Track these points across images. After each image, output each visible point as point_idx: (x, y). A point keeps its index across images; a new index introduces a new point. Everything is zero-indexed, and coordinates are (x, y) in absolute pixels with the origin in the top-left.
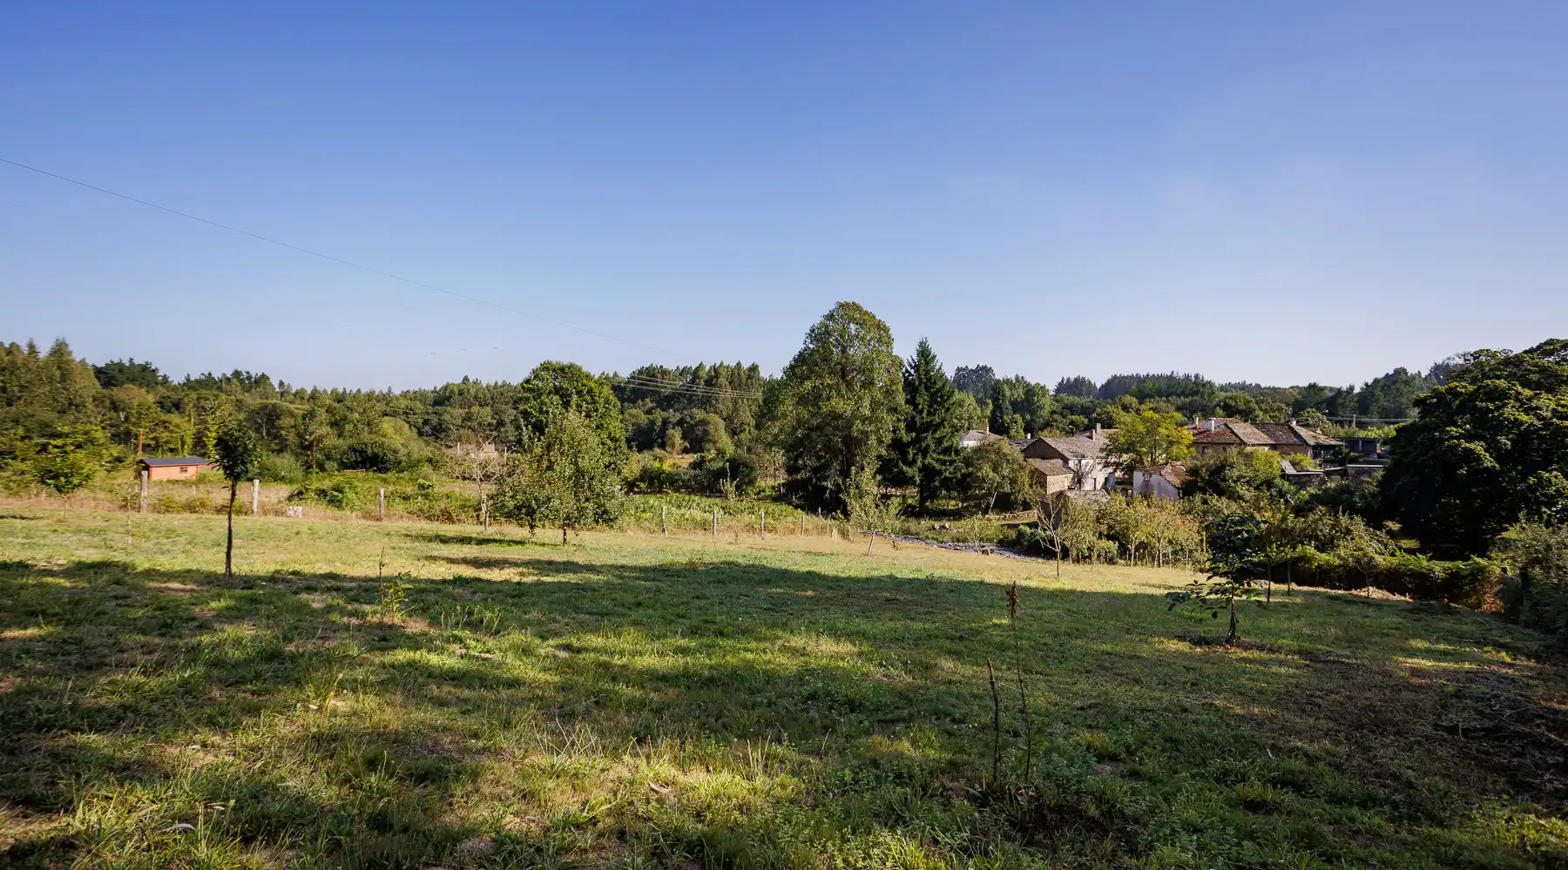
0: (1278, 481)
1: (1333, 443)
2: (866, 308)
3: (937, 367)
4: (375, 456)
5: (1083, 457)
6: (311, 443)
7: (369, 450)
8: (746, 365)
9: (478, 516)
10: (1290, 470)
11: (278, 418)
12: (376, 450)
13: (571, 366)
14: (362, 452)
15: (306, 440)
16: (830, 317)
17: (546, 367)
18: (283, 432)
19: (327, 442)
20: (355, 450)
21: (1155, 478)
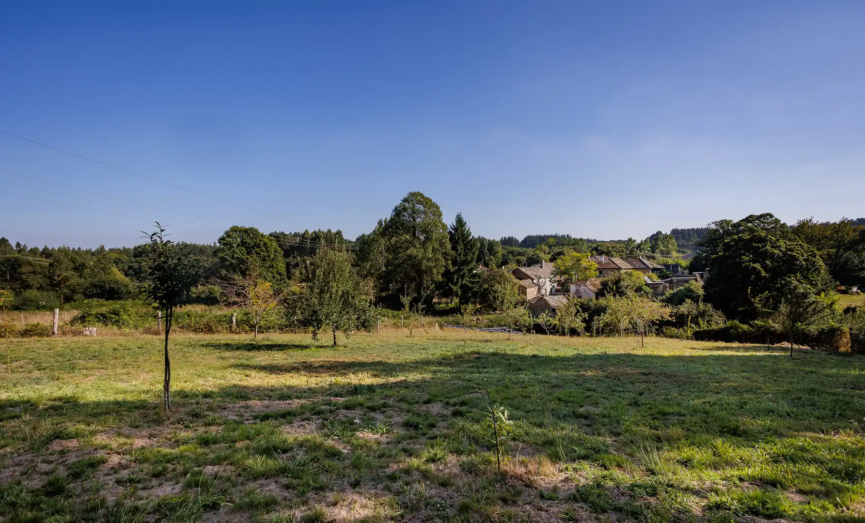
0: (644, 287)
1: (660, 267)
2: (426, 195)
3: (467, 229)
4: (112, 289)
5: (540, 278)
6: (60, 282)
7: (107, 286)
8: (334, 231)
9: (230, 327)
10: (649, 282)
11: (20, 266)
12: (111, 285)
13: (251, 229)
14: (101, 287)
15: (55, 280)
16: (405, 200)
17: (234, 229)
18: (24, 276)
19: (71, 281)
20: (95, 286)
21: (582, 288)
